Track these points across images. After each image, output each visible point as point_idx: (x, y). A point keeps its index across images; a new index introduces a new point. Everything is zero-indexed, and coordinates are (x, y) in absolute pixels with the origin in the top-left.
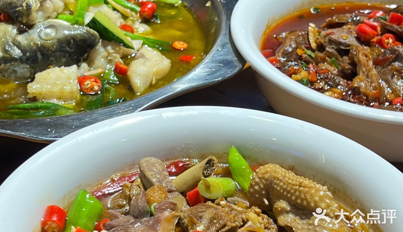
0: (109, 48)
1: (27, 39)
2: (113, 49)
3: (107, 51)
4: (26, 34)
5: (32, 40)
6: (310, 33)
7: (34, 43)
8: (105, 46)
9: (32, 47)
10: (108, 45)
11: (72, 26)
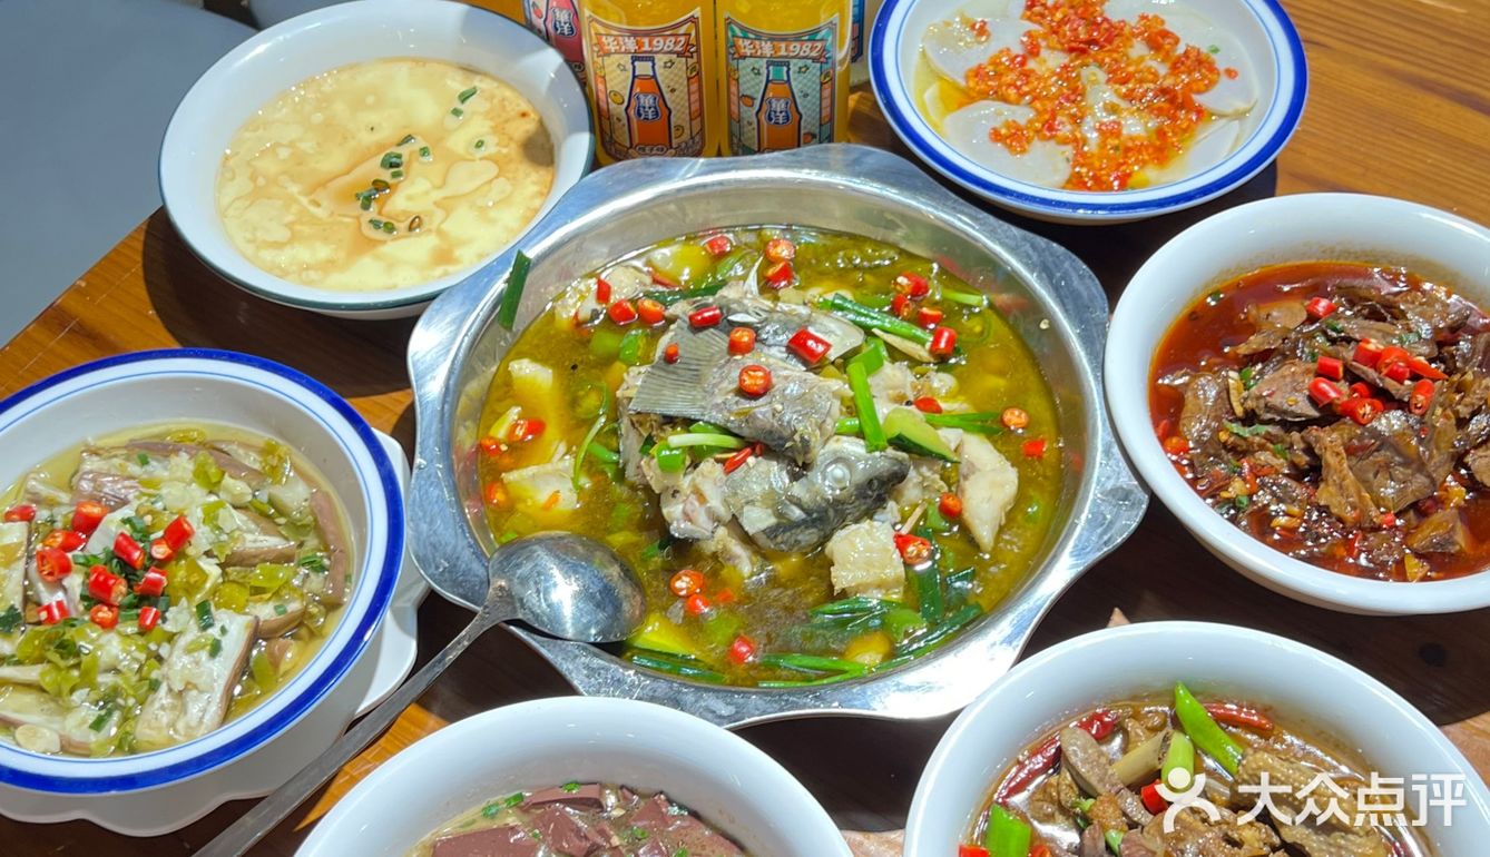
0: (924, 470)
1: (808, 491)
2: (930, 469)
3: (921, 475)
4: (803, 480)
5: (817, 493)
6: (1232, 391)
7: (822, 498)
8: (917, 467)
9: (820, 505)
10: (921, 465)
11: (868, 455)
